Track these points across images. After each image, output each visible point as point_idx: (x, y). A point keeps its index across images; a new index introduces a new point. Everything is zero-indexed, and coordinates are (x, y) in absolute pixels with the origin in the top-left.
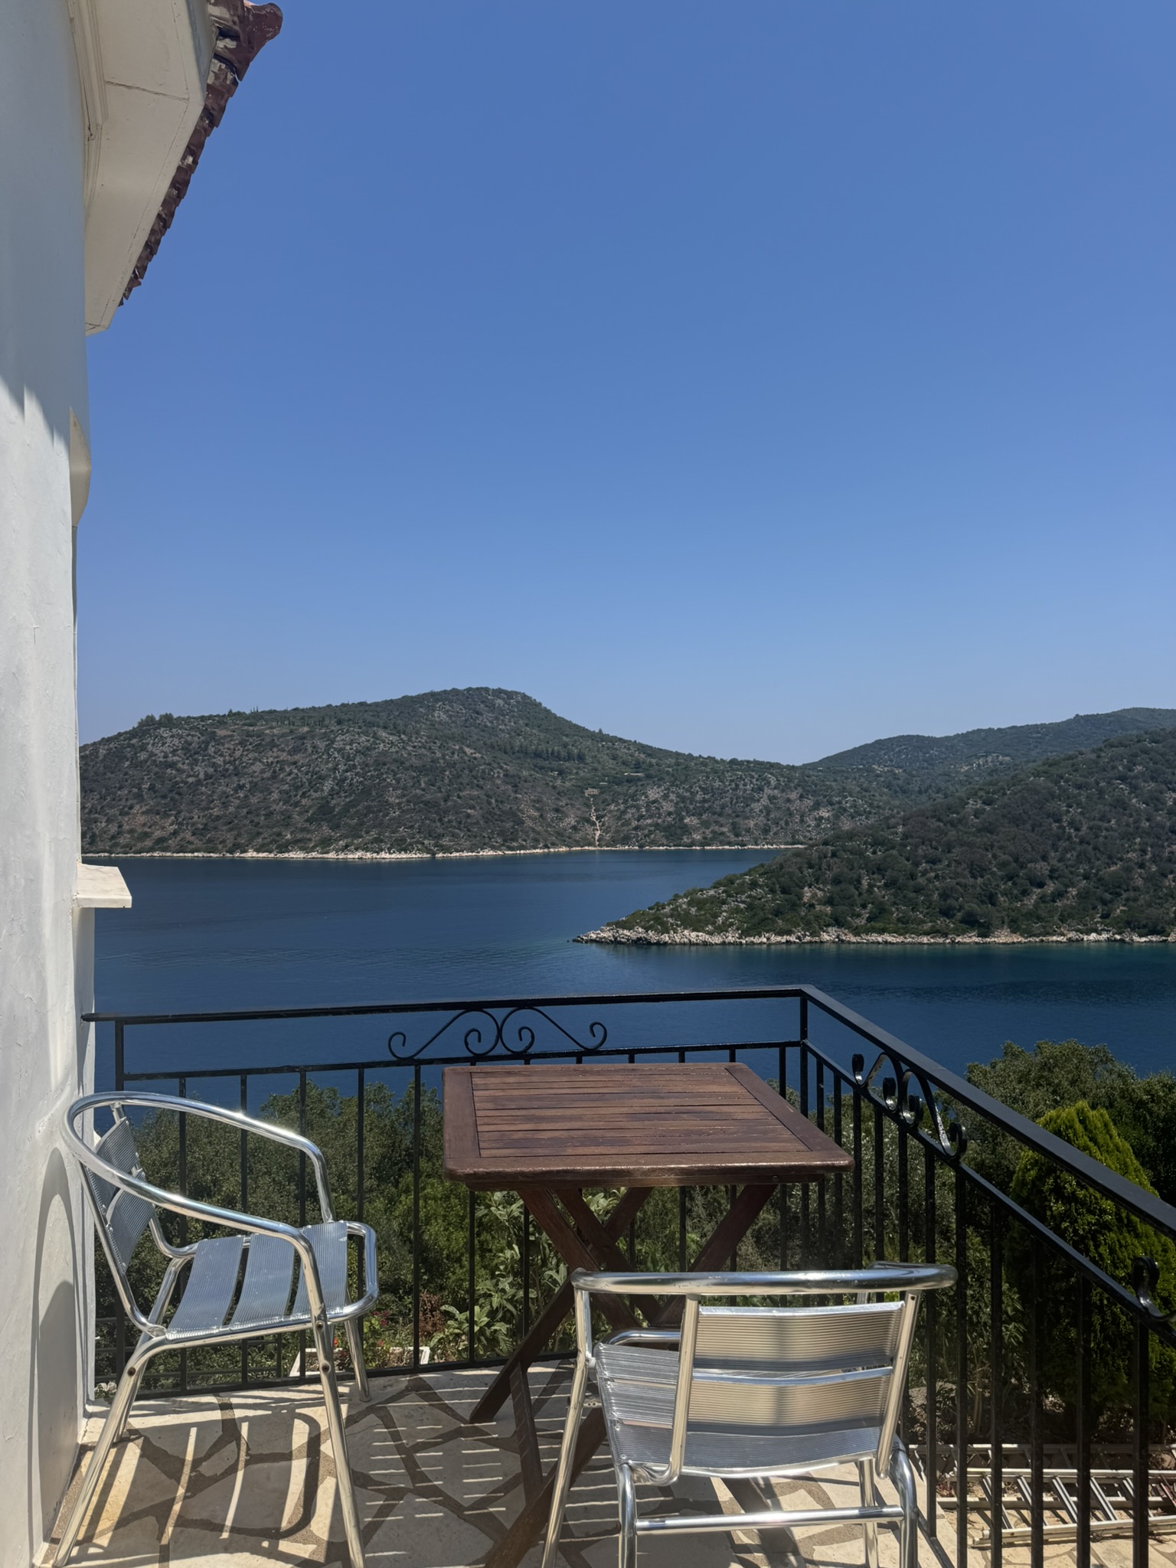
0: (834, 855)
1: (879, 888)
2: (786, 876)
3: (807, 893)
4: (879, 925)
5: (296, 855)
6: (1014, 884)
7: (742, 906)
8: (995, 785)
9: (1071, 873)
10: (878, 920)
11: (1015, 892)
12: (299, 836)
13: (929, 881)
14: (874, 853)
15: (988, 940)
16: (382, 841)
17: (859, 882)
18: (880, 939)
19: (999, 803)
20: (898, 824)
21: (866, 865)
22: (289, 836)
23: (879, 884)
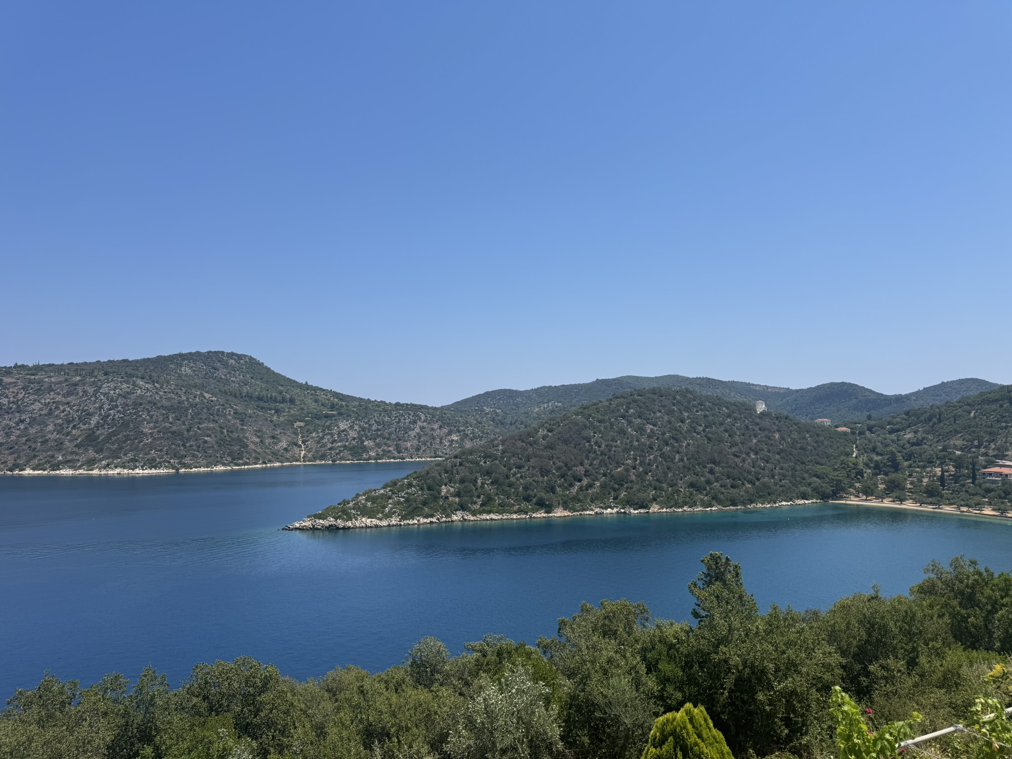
0: (461, 464)
1: (487, 484)
2: (431, 479)
3: (444, 490)
4: (488, 508)
5: (66, 472)
6: (565, 480)
7: (402, 500)
8: (554, 420)
9: (596, 472)
10: (487, 505)
11: (566, 485)
12: (69, 458)
13: (517, 479)
14: (485, 462)
15: (551, 515)
16: (137, 461)
17: (476, 482)
18: (488, 518)
19: (556, 431)
20: (499, 444)
21: (480, 470)
22: (60, 458)
23: (487, 482)
